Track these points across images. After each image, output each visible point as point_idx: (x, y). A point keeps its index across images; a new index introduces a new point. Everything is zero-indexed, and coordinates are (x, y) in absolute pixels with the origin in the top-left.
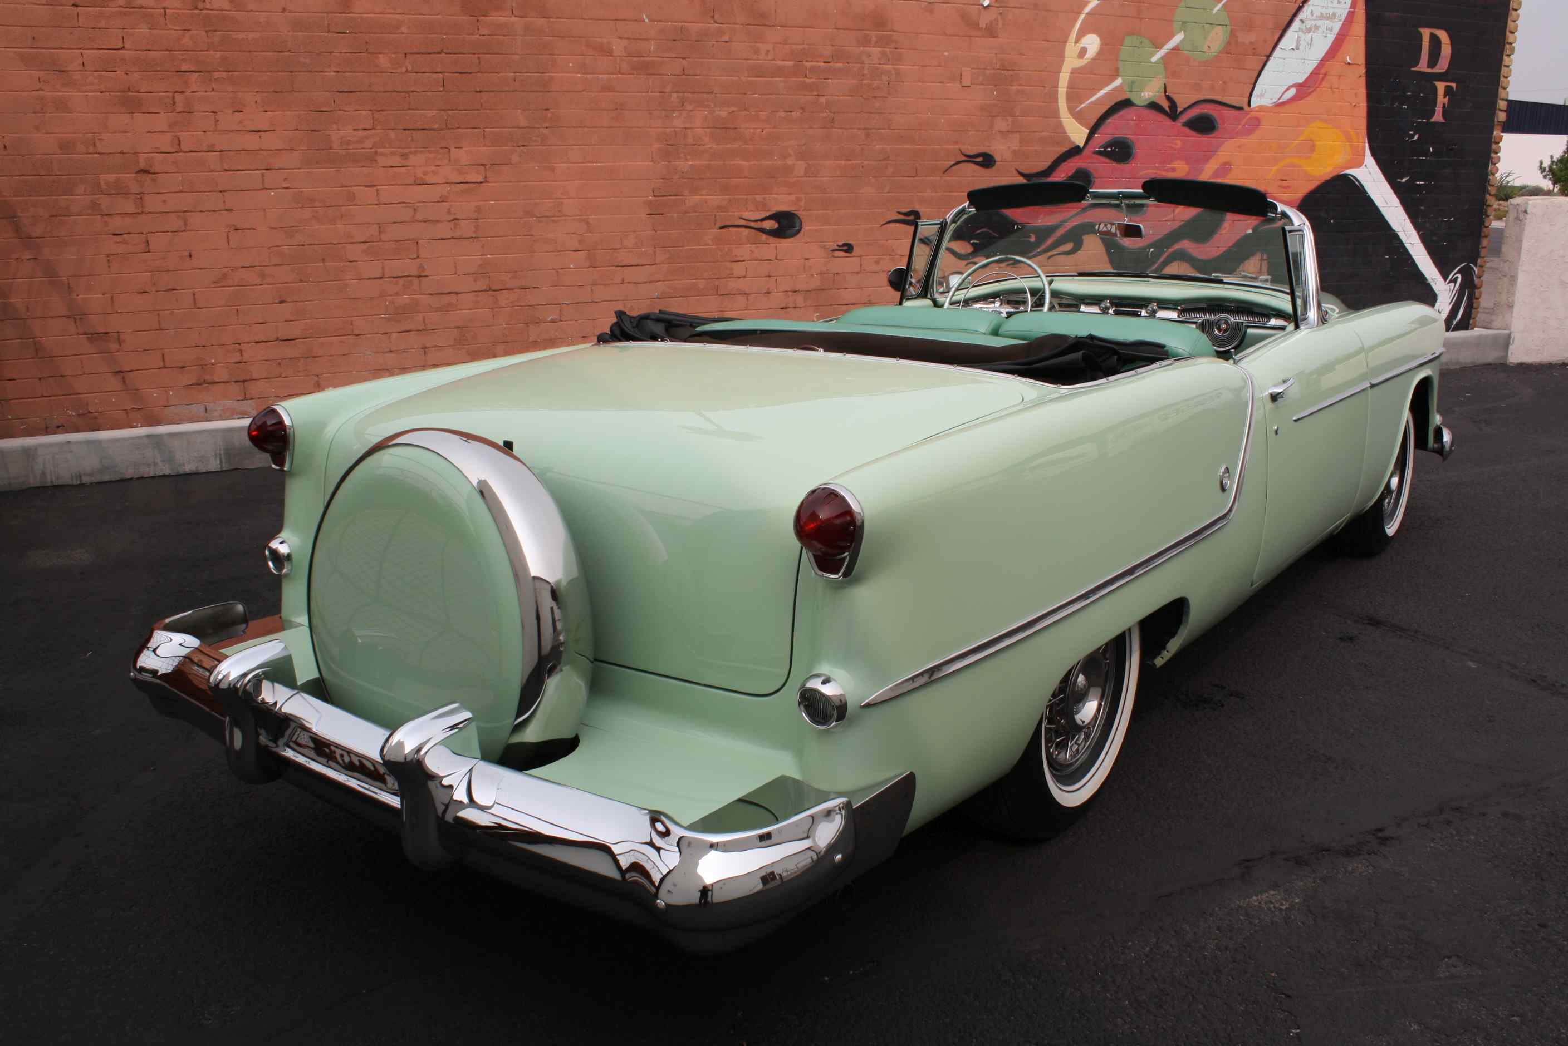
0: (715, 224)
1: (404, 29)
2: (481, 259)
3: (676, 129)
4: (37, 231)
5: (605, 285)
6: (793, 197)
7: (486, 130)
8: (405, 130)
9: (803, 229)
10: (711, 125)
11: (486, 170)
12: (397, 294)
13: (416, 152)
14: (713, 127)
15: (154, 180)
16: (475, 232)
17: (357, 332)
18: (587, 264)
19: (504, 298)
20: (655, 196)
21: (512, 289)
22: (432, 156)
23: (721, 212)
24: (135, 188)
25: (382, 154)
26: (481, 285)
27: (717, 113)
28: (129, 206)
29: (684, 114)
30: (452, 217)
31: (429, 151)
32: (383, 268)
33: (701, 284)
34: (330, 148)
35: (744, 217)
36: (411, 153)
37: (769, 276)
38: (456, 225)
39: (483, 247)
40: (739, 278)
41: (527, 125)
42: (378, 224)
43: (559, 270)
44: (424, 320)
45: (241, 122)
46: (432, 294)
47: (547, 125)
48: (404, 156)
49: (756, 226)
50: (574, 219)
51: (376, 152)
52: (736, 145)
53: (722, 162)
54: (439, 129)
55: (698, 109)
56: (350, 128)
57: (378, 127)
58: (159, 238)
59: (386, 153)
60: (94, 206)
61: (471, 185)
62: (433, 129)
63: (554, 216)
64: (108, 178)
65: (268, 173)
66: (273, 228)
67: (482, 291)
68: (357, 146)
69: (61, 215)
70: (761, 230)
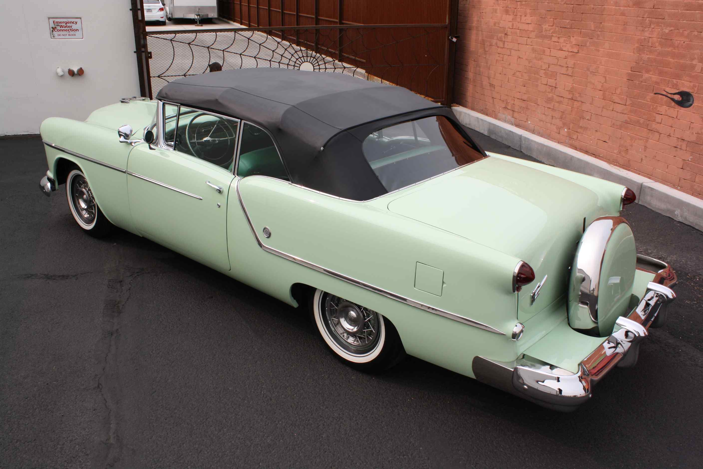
0: (653, 91)
2: (572, 85)
3: (646, 38)
4: (487, 49)
5: (607, 109)
6: (692, 84)
7: (582, 30)
8: (561, 27)
9: (693, 105)
10: (660, 37)
11: (579, 48)
12: (549, 92)
13: (562, 37)
14: (661, 38)
15: (507, 37)
16: (572, 73)
17: (538, 104)
18: (602, 97)
19: (576, 104)
20: (631, 71)
21: (578, 101)
22: (566, 39)
23: (656, 85)
24: (504, 40)
25: (554, 37)
26: (570, 96)
27: (664, 30)
28: (501, 44)
29: (650, 29)
30: (567, 66)
31: (565, 37)
32: (547, 81)
33: (642, 121)
34: (542, 32)
35: (666, 90)
36: (560, 37)
37: (672, 127)
39: (573, 80)
40: (658, 123)
41: (594, 29)
42: (549, 63)
43: (593, 98)
44: (554, 105)
45: (525, 20)
46: (557, 96)
47: (600, 30)
48: (559, 38)
49: (671, 97)
50: (601, 75)
51: (552, 36)
53: (662, 58)
54: (569, 28)
55: (656, 27)
56: (547, 25)
57: (554, 25)
58: (506, 57)
59: (555, 36)
60: (496, 44)
61: (574, 54)
62: (567, 28)
63: (595, 73)
64: (500, 35)
65: (528, 39)
66: (526, 59)
67: (570, 99)
68: (548, 32)
69: (491, 45)
70: (673, 100)
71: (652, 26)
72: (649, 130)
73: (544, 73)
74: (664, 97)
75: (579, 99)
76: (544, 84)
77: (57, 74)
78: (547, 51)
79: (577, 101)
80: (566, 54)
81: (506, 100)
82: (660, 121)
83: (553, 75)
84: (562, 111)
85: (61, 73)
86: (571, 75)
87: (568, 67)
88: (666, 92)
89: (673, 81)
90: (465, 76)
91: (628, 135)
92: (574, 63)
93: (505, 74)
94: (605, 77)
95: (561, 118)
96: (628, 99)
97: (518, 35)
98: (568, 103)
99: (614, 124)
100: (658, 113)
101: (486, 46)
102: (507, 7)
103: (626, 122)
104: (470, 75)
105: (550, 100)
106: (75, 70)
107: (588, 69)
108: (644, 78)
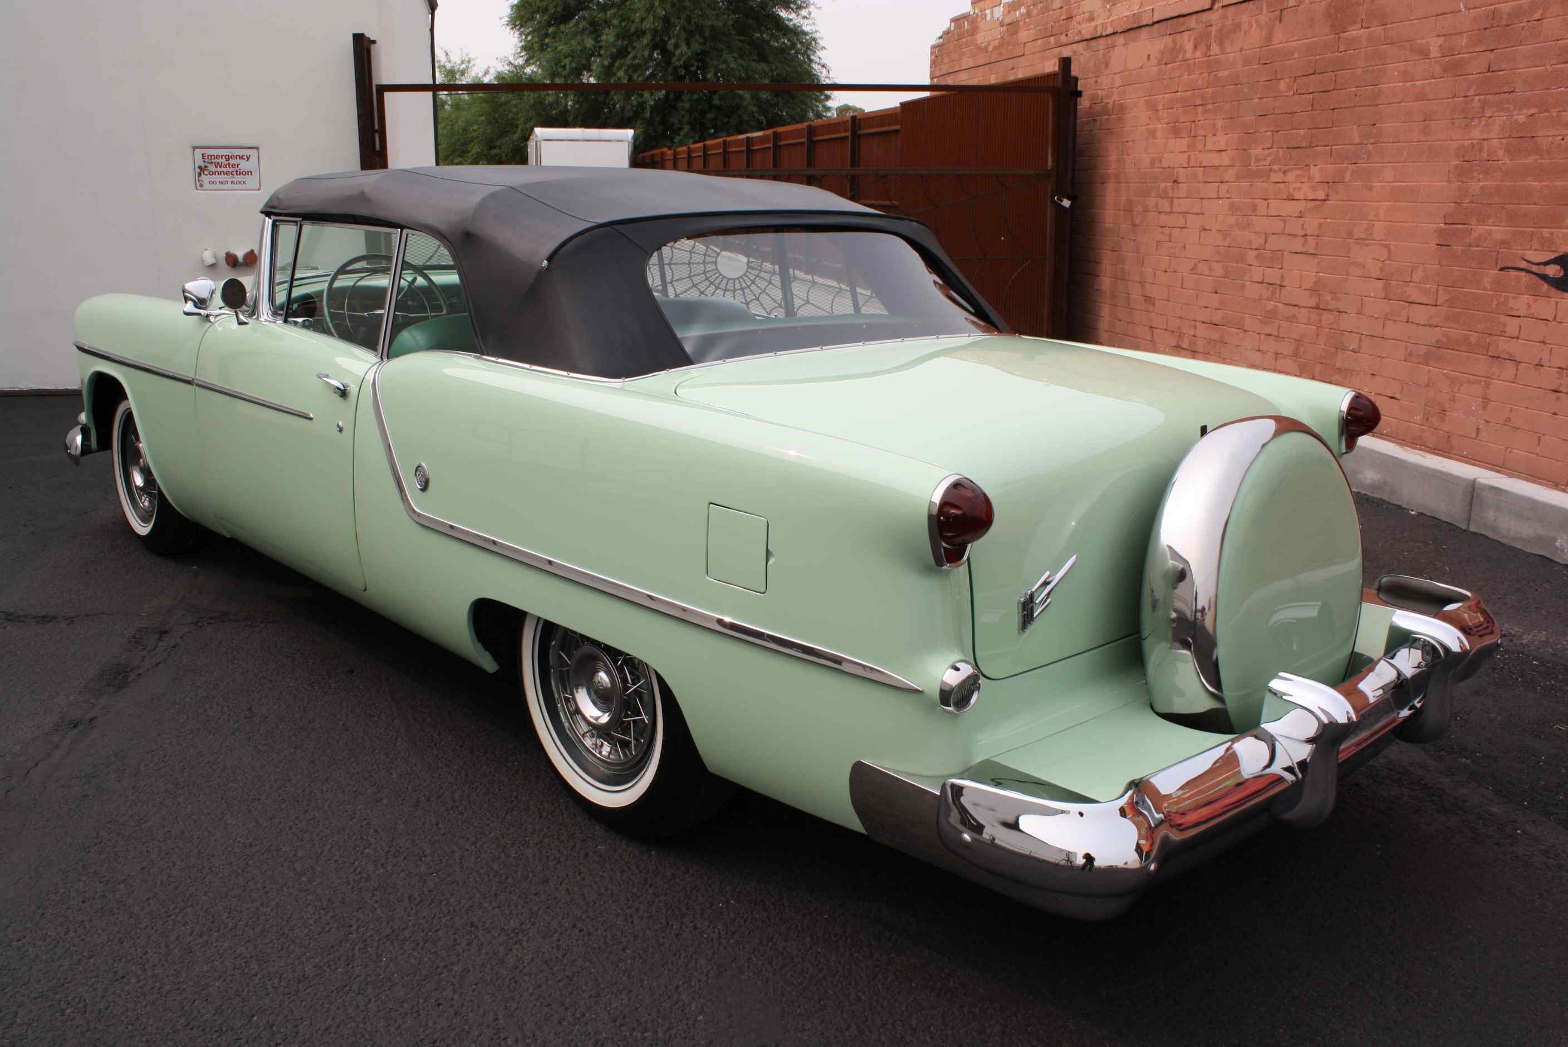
0: (1497, 263)
1: (1296, 55)
2: (1316, 276)
3: (1475, 141)
4: (1137, 221)
5: (1394, 320)
7: (1334, 147)
8: (1288, 148)
10: (1507, 135)
11: (1329, 188)
12: (1268, 299)
13: (1292, 169)
14: (1510, 137)
15: (1178, 188)
16: (1315, 249)
17: (1245, 328)
18: (1383, 295)
19: (1327, 318)
20: (1446, 224)
21: (1332, 311)
22: (1299, 172)
23: (1504, 248)
24: (1171, 194)
25: (1275, 171)
26: (1312, 303)
27: (1516, 117)
28: (1165, 206)
29: (1484, 121)
30: (1303, 234)
31: (1299, 169)
32: (1263, 275)
33: (1474, 337)
34: (1249, 165)
35: (1526, 258)
36: (1289, 169)
37: (1544, 342)
38: (1306, 241)
39: (1319, 263)
40: (1512, 338)
41: (1359, 141)
42: (1265, 233)
43: (1364, 298)
44: (1279, 327)
45: (1214, 144)
46: (1285, 304)
47: (1372, 140)
48: (1285, 172)
49: (1539, 272)
50: (1379, 244)
51: (1271, 170)
52: (1530, 160)
53: (1512, 183)
54: (1307, 148)
55: (1497, 114)
56: (1261, 147)
57: (1274, 146)
58: (1176, 232)
59: (1276, 169)
60: (1157, 206)
61: (1318, 203)
62: (1303, 148)
63: (1367, 239)
64: (1163, 185)
65: (1222, 186)
66: (1218, 231)
67: (1312, 308)
68: (1262, 163)
69: (1146, 211)
70: (1544, 277)
71: (1488, 114)
72: (1491, 356)
73: (1257, 257)
74: (1523, 274)
75: (1333, 305)
76: (1256, 282)
77: (203, 261)
78: (1262, 205)
79: (1328, 310)
80: (1301, 205)
81: (1179, 328)
82: (1516, 334)
83: (1276, 258)
84: (1297, 338)
85: (211, 261)
86: (1314, 252)
87: (1306, 235)
88: (1526, 260)
89: (1541, 233)
90: (1096, 288)
91: (1444, 374)
92: (1320, 225)
93: (1175, 272)
94: (1387, 246)
95: (1296, 354)
96: (1441, 290)
97: (1201, 180)
98: (1310, 318)
99: (1411, 354)
100: (1508, 313)
101: (1135, 213)
102: (1175, 122)
103: (1440, 346)
104: (1105, 283)
105: (1270, 316)
106: (240, 254)
107: (1350, 235)
108: (1475, 235)
